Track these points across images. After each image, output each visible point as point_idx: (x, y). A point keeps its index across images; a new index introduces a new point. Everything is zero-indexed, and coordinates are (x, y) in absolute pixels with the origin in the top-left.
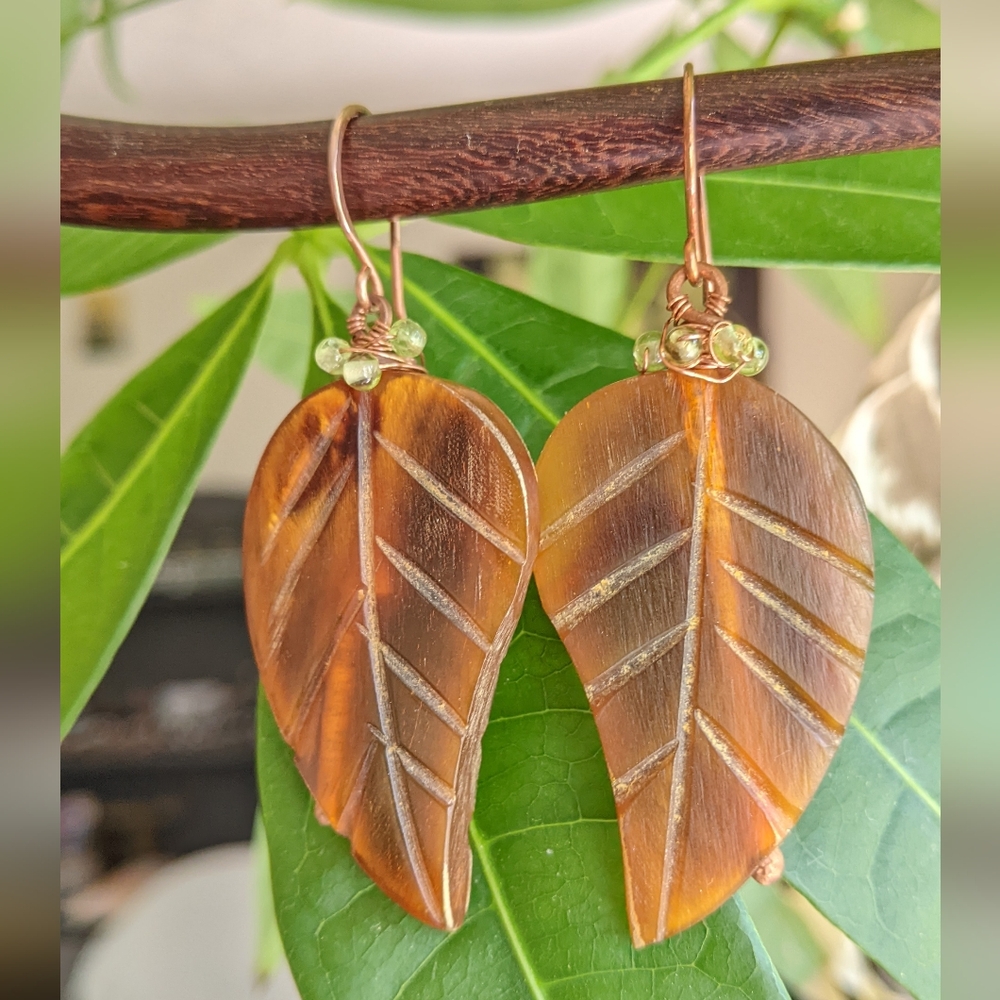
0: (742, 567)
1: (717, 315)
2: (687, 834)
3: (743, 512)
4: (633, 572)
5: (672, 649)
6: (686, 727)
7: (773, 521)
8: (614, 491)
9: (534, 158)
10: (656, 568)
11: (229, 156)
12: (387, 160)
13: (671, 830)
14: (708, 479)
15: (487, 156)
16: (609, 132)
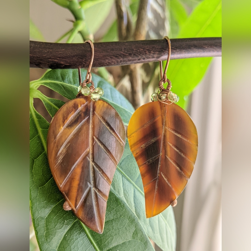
9: (137, 54)
15: (127, 53)
16: (153, 49)
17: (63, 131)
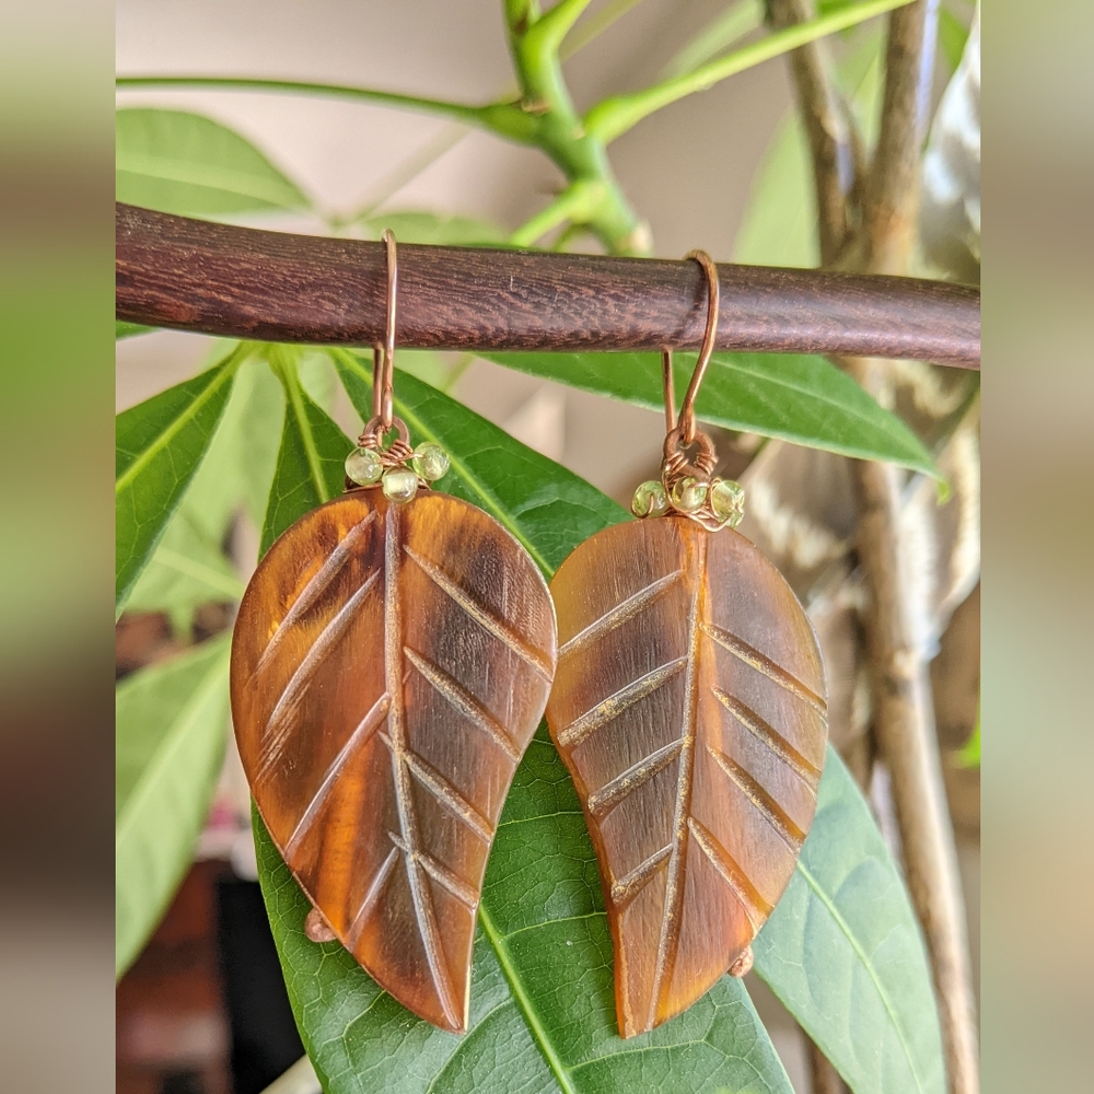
0: (727, 695)
1: (706, 472)
2: (679, 930)
3: (728, 647)
4: (635, 694)
5: (668, 765)
6: (679, 834)
7: (751, 656)
8: (618, 621)
9: (569, 308)
10: (657, 691)
11: (262, 256)
12: (429, 287)
13: (665, 927)
14: (701, 614)
15: (527, 299)
16: (638, 297)
17: (283, 637)
